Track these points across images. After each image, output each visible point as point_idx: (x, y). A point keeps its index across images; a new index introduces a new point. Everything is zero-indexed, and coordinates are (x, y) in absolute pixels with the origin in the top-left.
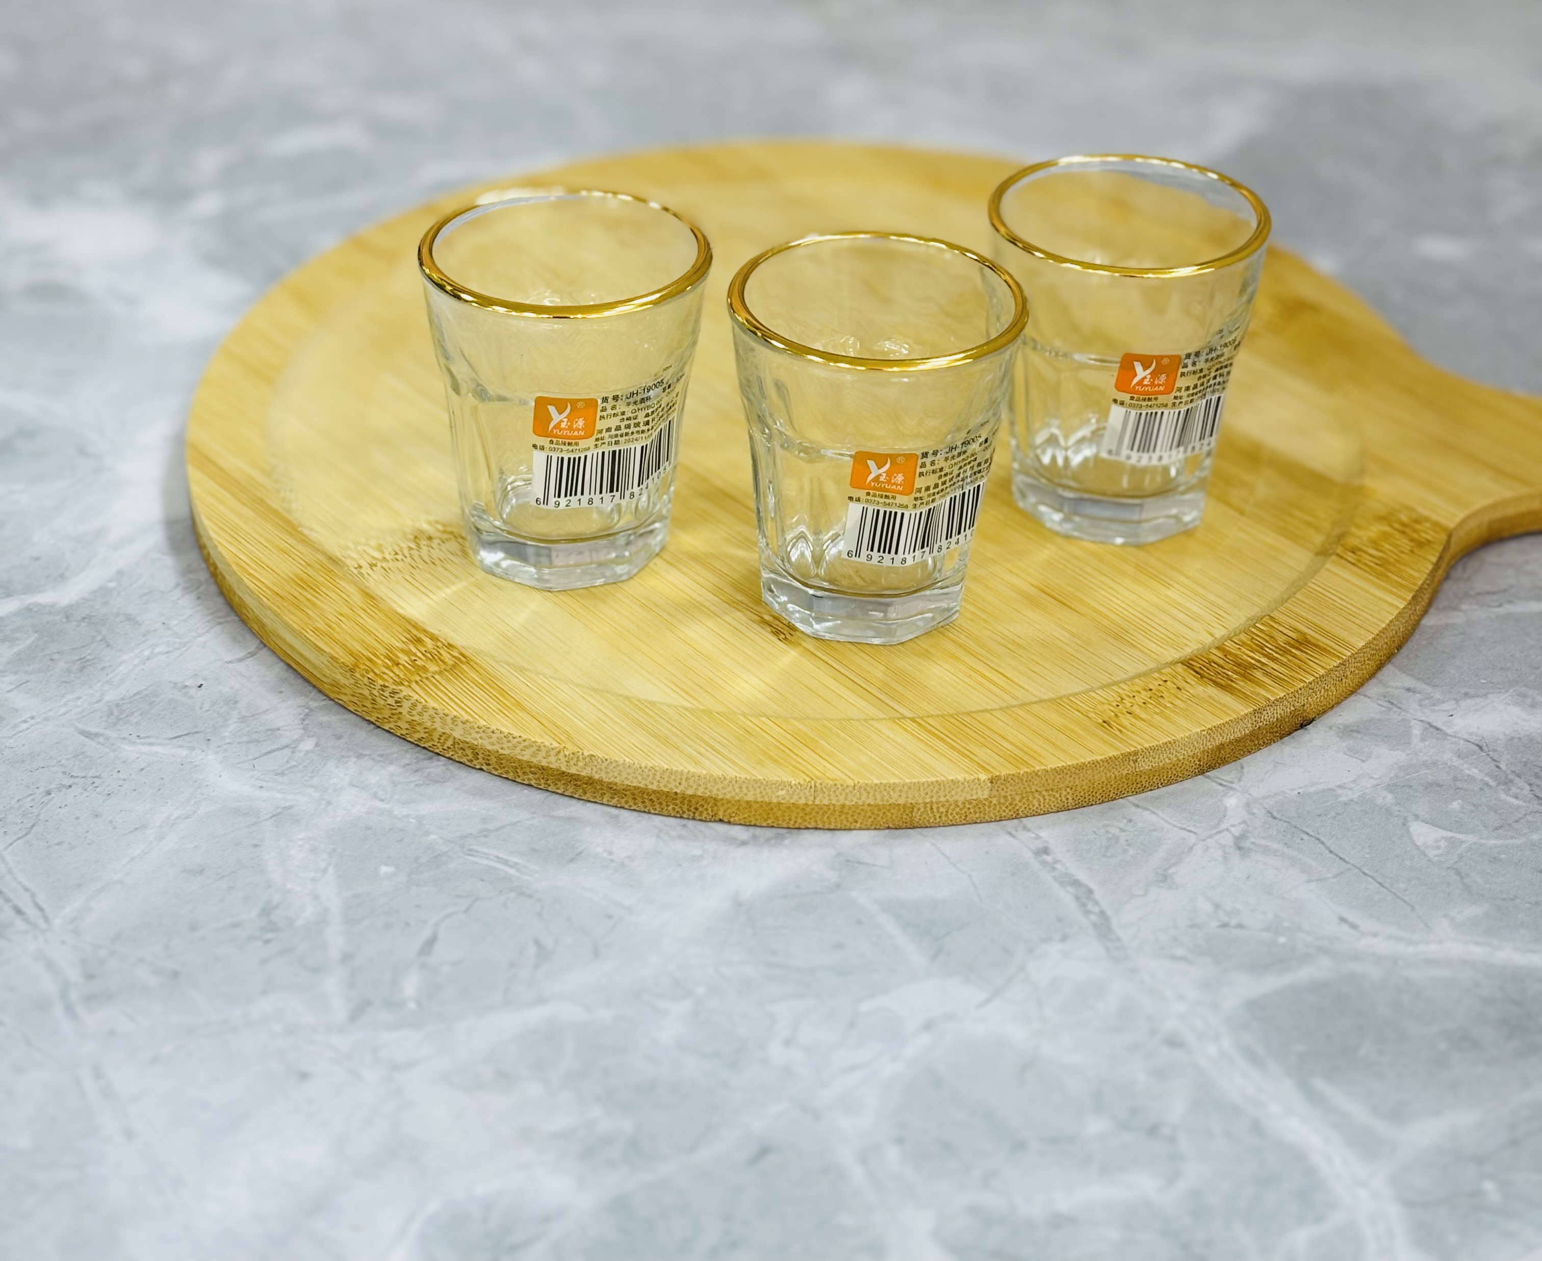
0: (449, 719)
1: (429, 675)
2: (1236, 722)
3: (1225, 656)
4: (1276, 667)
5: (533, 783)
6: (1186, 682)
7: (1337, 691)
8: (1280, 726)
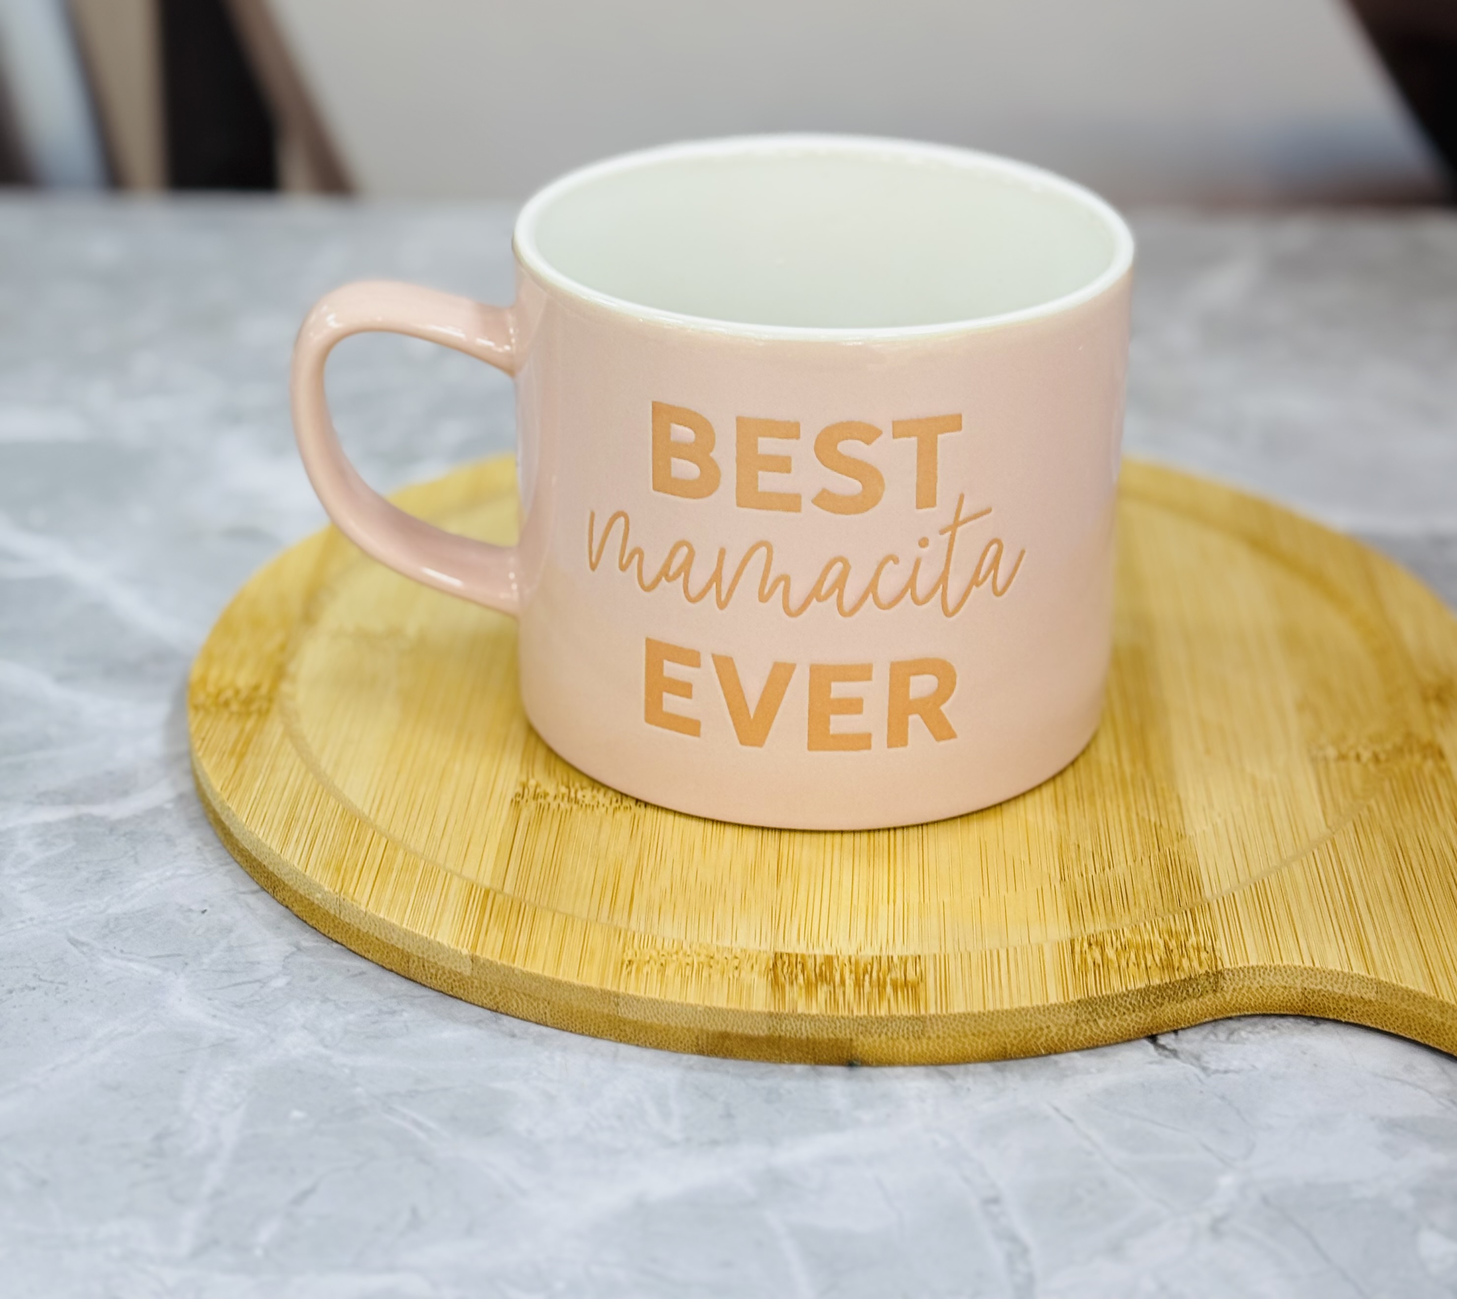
2: (746, 1015)
3: (823, 965)
4: (850, 992)
6: (752, 967)
7: (911, 1047)
8: (814, 1049)
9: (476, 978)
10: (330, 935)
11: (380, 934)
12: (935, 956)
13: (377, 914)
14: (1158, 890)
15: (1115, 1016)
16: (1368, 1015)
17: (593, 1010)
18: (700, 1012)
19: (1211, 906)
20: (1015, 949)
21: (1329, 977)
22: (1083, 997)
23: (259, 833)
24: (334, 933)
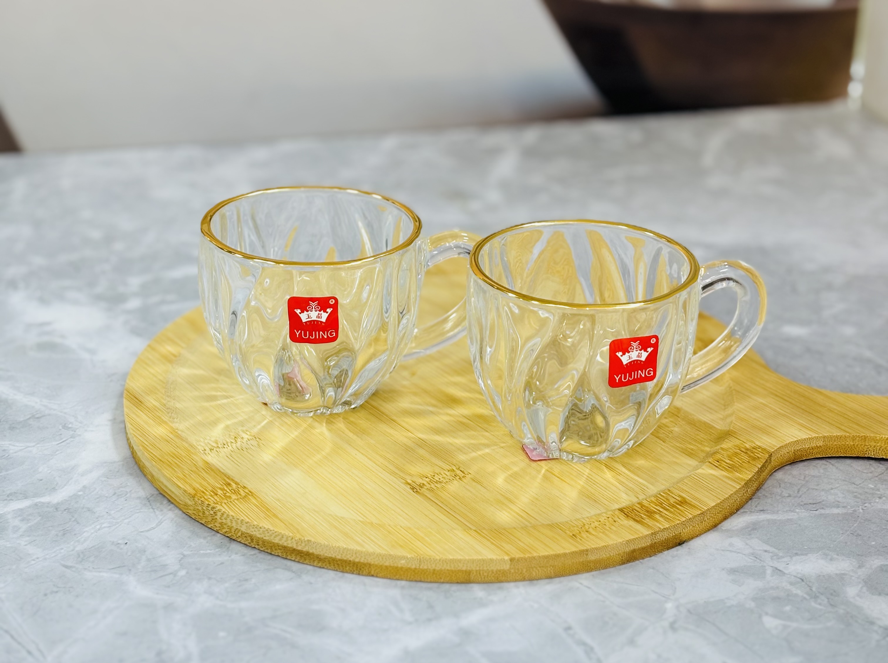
0: (239, 521)
1: (232, 500)
2: (642, 538)
3: (642, 507)
4: (667, 513)
5: (280, 554)
6: (619, 518)
7: (699, 528)
8: (667, 543)
9: (512, 569)
10: (411, 579)
11: (451, 567)
12: (672, 487)
13: (447, 557)
16: (820, 452)
17: (575, 562)
21: (804, 442)
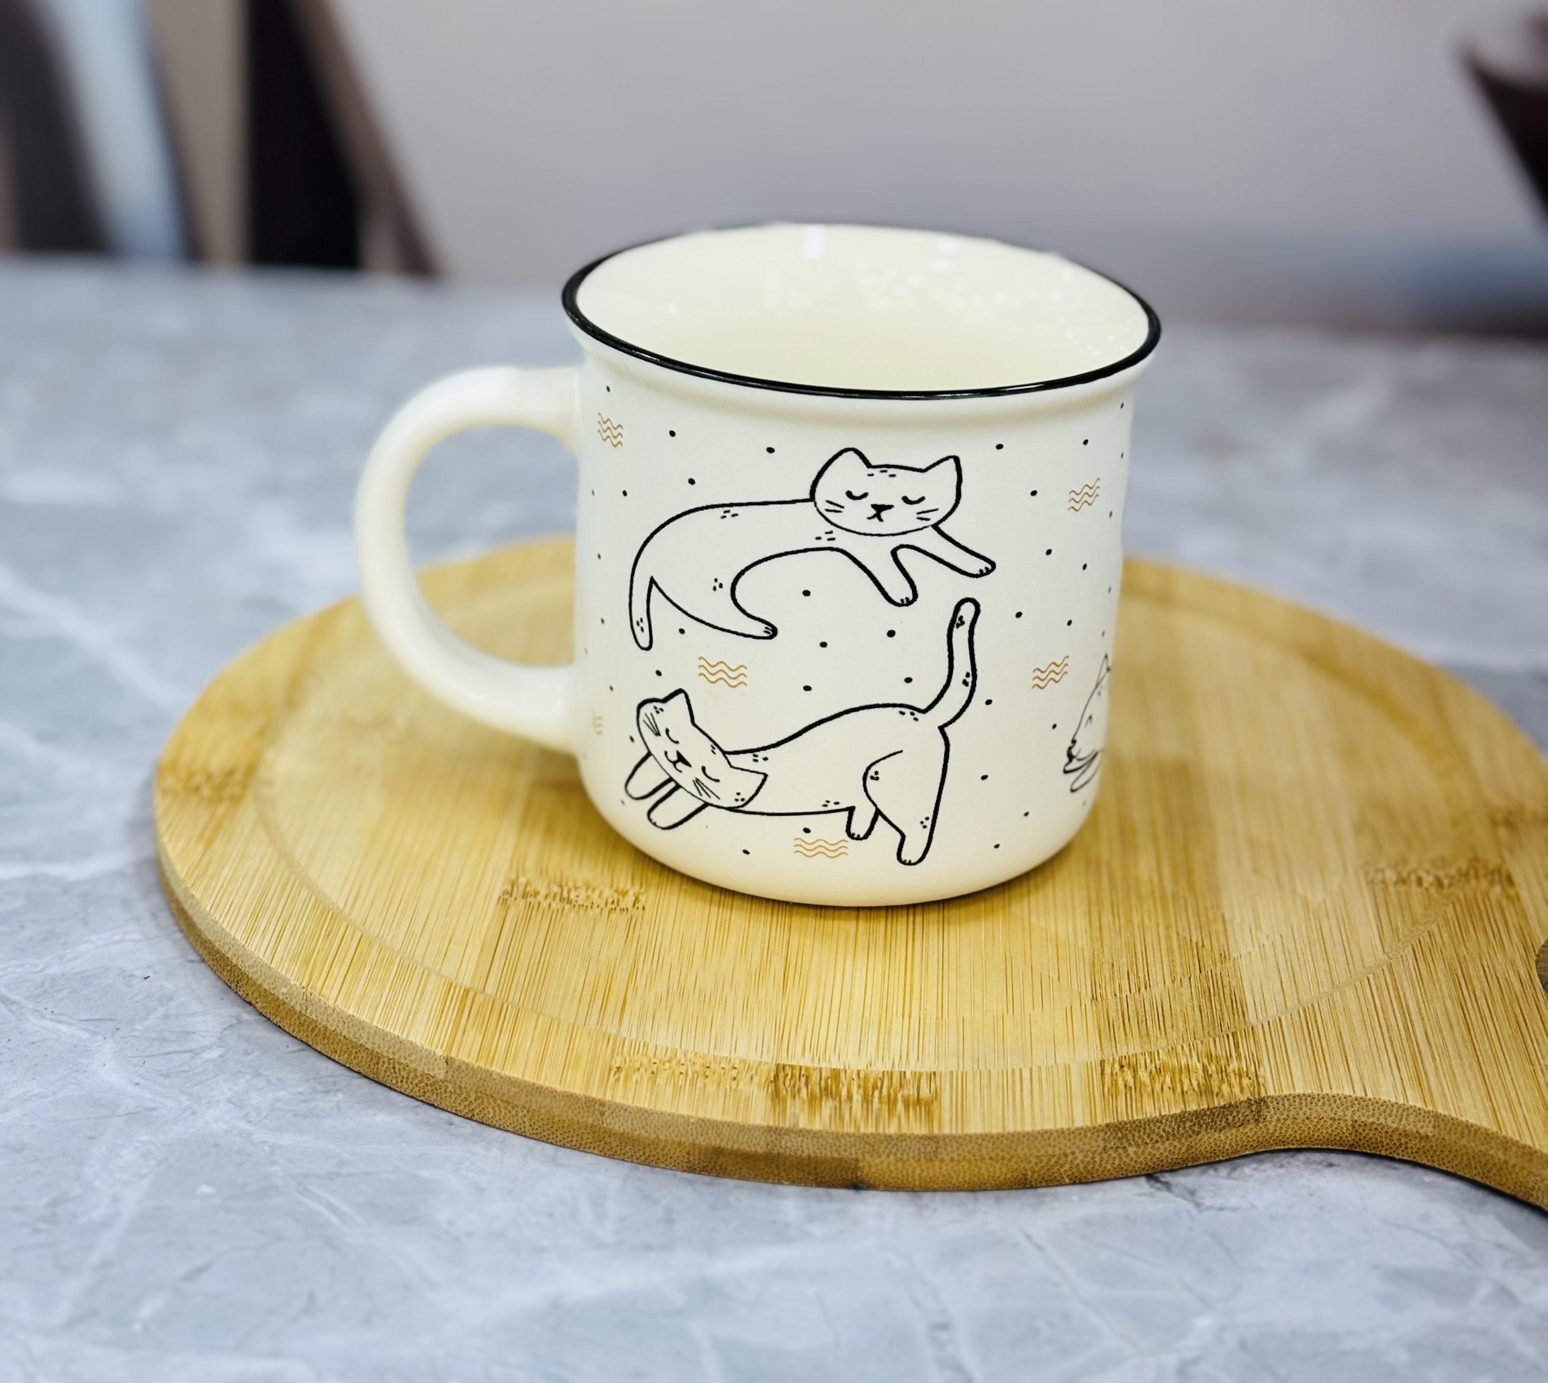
2: (741, 1129)
3: (828, 1078)
4: (857, 1108)
6: (752, 1078)
7: (922, 1171)
8: (815, 1169)
9: (450, 1082)
10: (294, 1034)
11: (349, 1032)
12: (952, 1073)
13: (345, 1010)
14: (1198, 1013)
15: (1146, 1143)
16: (1424, 1152)
17: (575, 1119)
18: (693, 1124)
19: (1255, 1029)
20: (1040, 1068)
21: (1382, 1109)
22: (1112, 1121)
23: (223, 922)
24: (300, 1031)
